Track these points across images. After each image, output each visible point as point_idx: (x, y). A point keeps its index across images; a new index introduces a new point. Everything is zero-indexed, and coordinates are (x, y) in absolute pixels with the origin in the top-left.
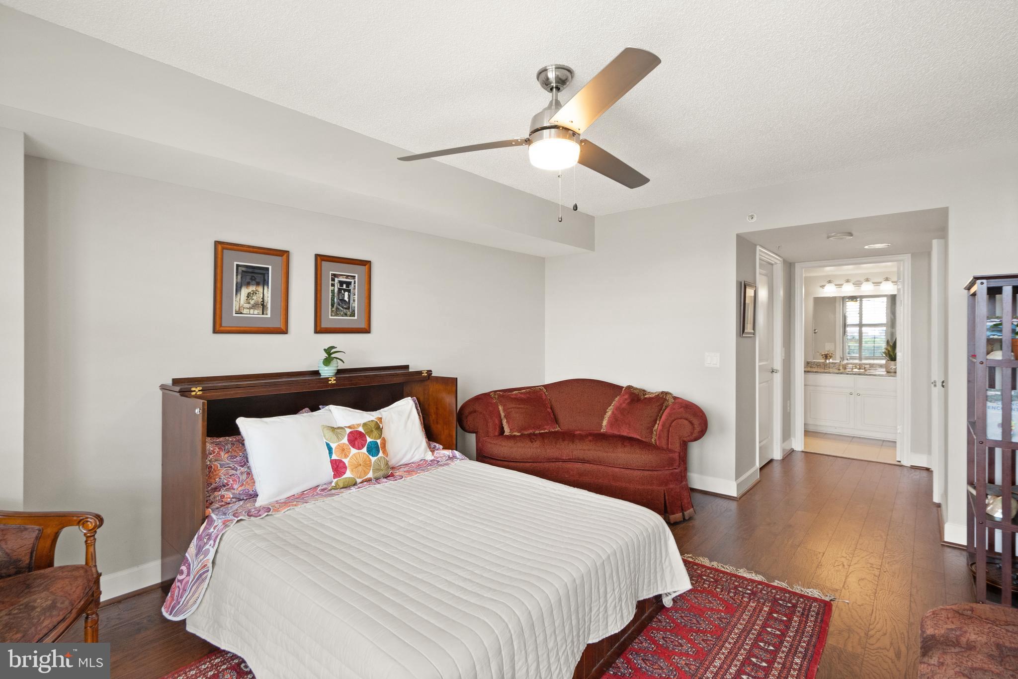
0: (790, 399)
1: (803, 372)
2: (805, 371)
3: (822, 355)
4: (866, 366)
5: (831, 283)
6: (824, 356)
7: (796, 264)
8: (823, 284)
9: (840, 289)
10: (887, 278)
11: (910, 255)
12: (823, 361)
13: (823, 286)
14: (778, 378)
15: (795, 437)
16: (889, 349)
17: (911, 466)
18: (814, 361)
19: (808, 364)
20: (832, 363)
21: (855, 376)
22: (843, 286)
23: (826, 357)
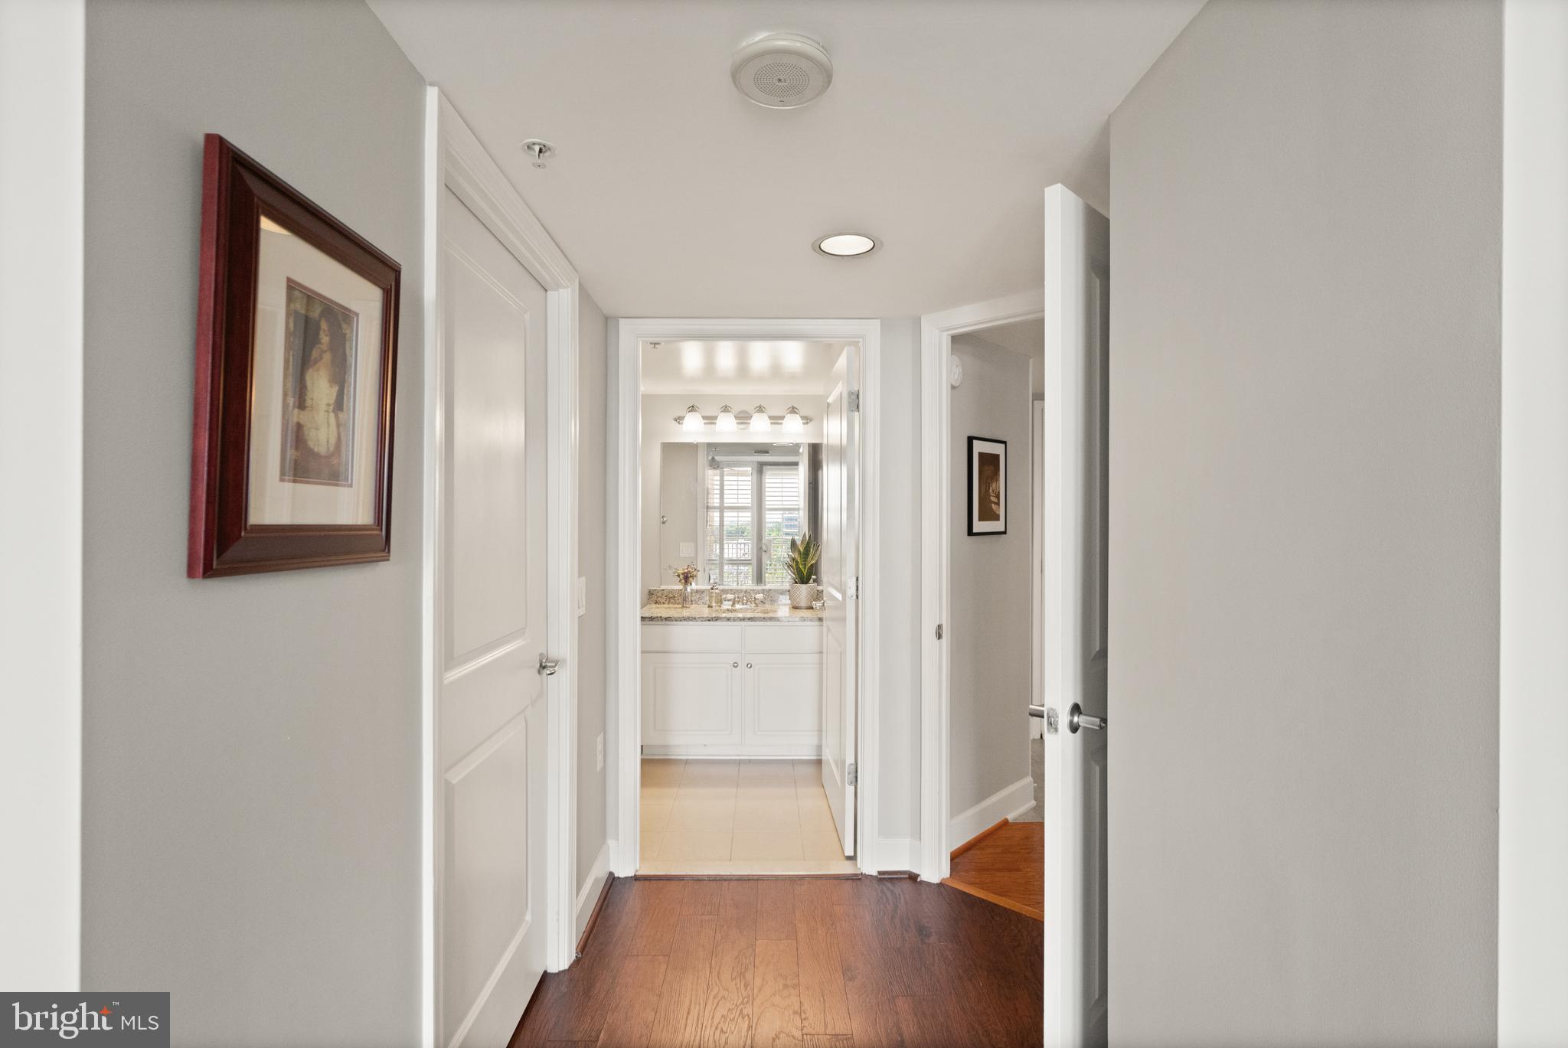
0: (604, 729)
1: (639, 619)
2: (643, 619)
3: (679, 576)
4: (757, 596)
5: (696, 411)
6: (682, 577)
7: (622, 322)
8: (681, 415)
9: (713, 426)
10: (793, 408)
11: (878, 322)
12: (681, 587)
13: (679, 420)
14: (564, 685)
15: (617, 838)
16: (796, 556)
17: (880, 873)
18: (663, 587)
19: (652, 596)
20: (697, 591)
21: (742, 623)
22: (717, 421)
23: (687, 578)
